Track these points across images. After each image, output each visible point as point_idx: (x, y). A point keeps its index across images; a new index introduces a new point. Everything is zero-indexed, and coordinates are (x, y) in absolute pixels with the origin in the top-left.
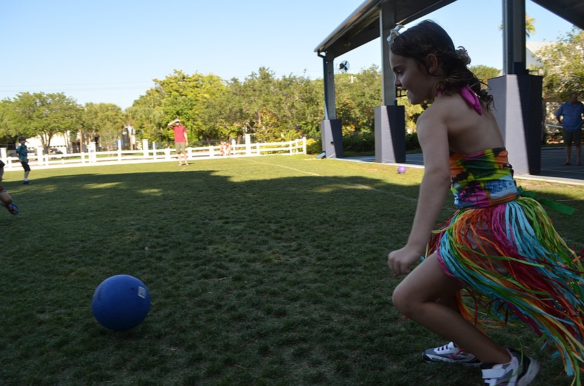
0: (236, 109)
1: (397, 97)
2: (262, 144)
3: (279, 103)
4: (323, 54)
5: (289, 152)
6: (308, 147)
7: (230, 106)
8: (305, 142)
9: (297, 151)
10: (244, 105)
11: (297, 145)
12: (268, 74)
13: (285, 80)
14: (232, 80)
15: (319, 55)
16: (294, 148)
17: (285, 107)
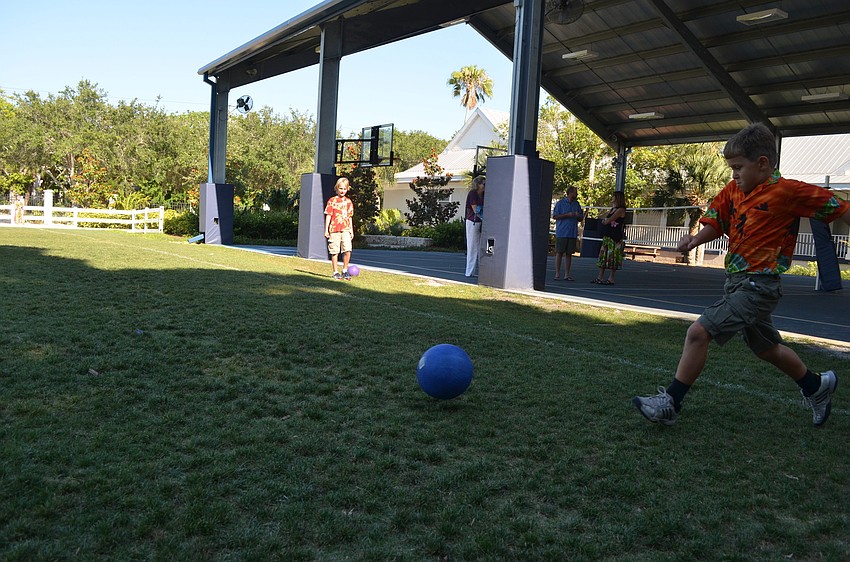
0: (33, 146)
1: (336, 162)
2: (81, 210)
3: (111, 145)
4: (213, 79)
5: (130, 227)
6: (167, 223)
7: (21, 138)
8: (162, 215)
9: (146, 227)
10: (48, 140)
11: (146, 217)
12: (94, 94)
13: (124, 108)
14: (27, 94)
15: (206, 80)
16: (140, 222)
17: (121, 152)
